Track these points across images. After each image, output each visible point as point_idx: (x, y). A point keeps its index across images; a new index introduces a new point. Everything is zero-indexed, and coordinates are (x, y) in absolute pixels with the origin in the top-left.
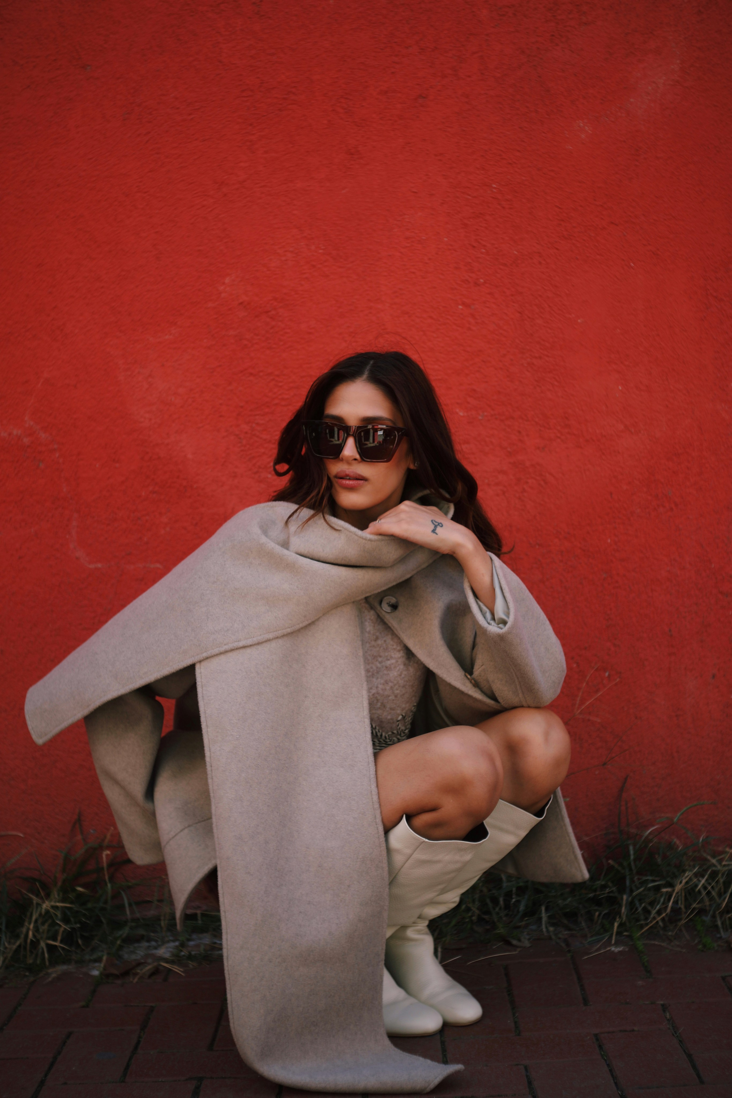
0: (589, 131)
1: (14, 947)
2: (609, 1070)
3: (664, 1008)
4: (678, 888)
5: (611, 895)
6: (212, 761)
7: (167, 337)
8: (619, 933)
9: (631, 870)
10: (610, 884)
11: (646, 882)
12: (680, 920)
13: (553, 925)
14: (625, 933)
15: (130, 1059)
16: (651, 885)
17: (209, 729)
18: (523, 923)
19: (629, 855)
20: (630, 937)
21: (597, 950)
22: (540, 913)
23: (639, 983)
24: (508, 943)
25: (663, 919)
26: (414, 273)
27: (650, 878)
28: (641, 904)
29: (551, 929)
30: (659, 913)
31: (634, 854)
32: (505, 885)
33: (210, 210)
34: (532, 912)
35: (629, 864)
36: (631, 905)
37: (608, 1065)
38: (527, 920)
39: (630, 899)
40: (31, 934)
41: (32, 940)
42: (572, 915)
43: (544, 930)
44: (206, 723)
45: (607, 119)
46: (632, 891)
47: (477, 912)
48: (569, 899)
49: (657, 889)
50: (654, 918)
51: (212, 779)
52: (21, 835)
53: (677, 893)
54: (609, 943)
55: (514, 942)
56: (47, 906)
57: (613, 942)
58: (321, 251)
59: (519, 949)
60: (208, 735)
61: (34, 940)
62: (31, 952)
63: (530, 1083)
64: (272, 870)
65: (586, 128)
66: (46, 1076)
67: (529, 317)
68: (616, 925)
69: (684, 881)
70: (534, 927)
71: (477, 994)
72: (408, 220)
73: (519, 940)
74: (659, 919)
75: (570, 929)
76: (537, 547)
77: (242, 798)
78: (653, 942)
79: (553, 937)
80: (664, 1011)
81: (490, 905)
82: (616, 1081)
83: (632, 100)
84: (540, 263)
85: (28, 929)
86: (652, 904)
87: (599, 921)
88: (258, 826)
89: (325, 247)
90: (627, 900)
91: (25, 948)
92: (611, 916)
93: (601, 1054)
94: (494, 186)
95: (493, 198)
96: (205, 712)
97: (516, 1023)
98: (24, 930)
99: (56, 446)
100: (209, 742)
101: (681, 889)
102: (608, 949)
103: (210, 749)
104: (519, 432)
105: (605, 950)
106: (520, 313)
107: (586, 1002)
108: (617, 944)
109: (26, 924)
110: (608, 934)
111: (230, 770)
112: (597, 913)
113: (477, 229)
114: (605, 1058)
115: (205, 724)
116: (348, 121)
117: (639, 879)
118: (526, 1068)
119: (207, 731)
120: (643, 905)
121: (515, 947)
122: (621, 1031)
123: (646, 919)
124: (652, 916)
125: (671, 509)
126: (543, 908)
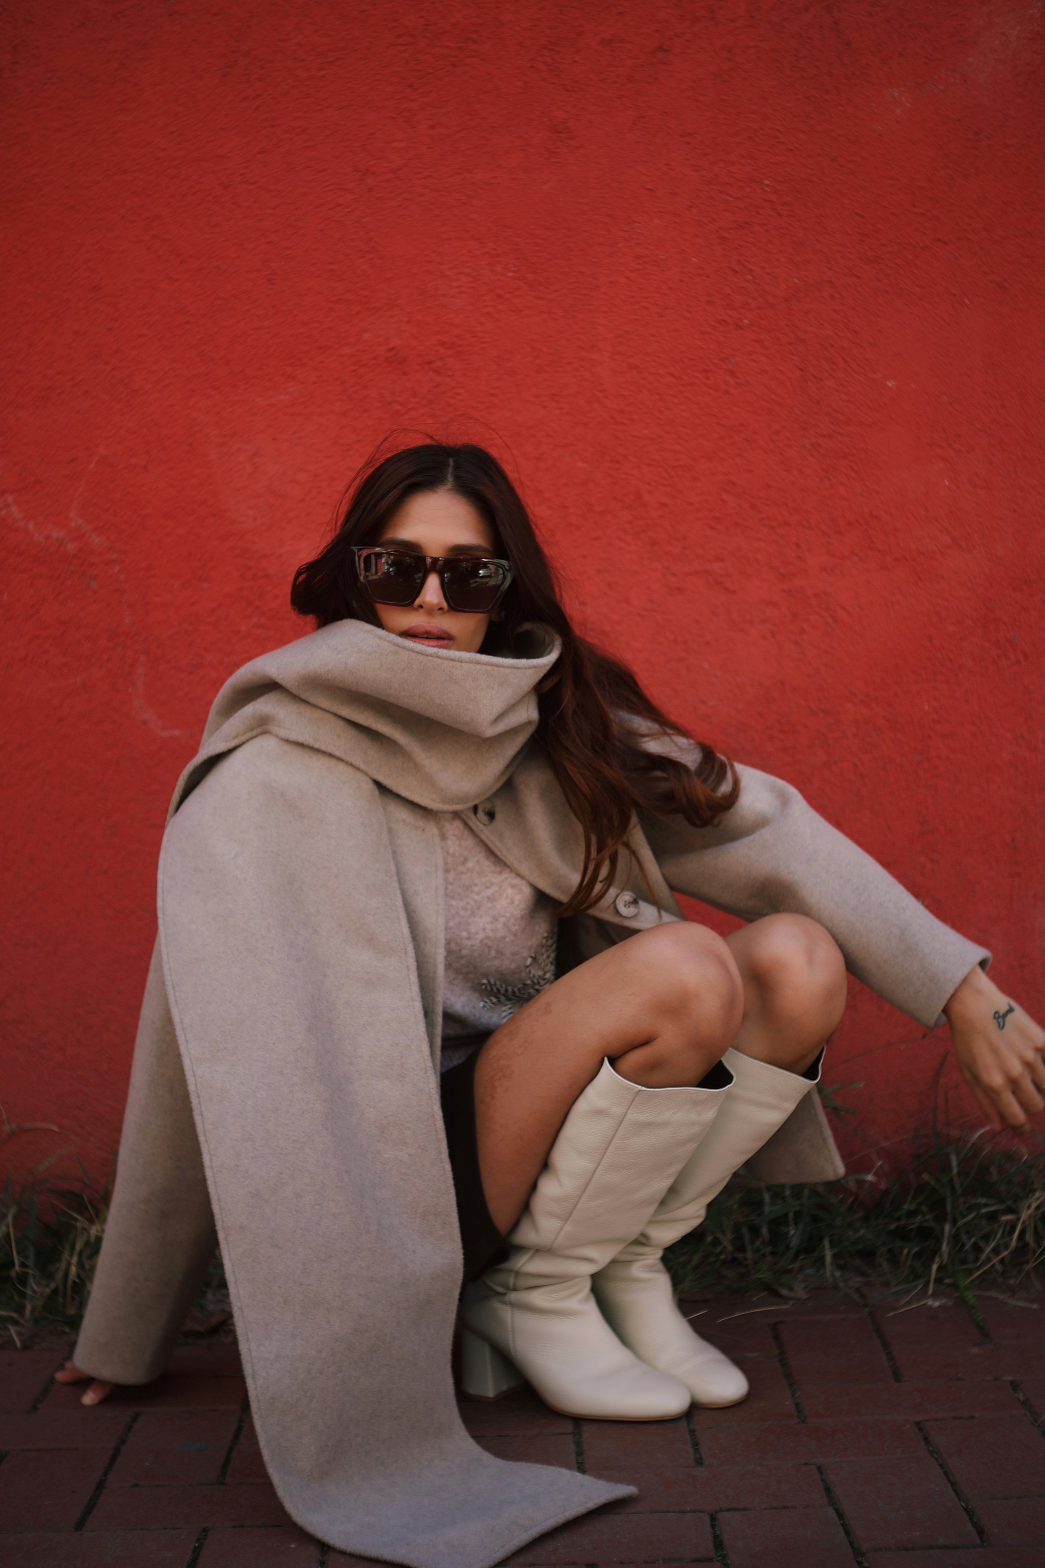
0: (907, 104)
1: (48, 1291)
2: (944, 1472)
3: (1015, 1386)
4: (1025, 1215)
5: (925, 1224)
6: (199, 1089)
7: (282, 397)
8: (938, 1281)
9: (953, 1189)
10: (924, 1209)
11: (979, 1206)
12: (1027, 1262)
13: (840, 1267)
14: (947, 1281)
15: (230, 1451)
16: (984, 1211)
17: (189, 1046)
18: (797, 1265)
19: (950, 1168)
20: (955, 1286)
21: (905, 1305)
22: (823, 1249)
23: (973, 1351)
24: (775, 1293)
25: (1002, 1261)
26: (646, 308)
27: (983, 1201)
28: (970, 1238)
29: (838, 1274)
30: (996, 1251)
31: (959, 1165)
32: (767, 1209)
33: (347, 210)
34: (810, 1247)
35: (951, 1181)
36: (956, 1238)
37: (941, 1465)
38: (803, 1258)
39: (954, 1230)
40: (73, 1269)
41: (74, 1282)
42: (868, 1254)
43: (828, 1274)
44: (185, 1037)
45: (934, 87)
46: (954, 1221)
47: (730, 1248)
48: (863, 1231)
49: (993, 1217)
50: (989, 1259)
51: (202, 1115)
52: (55, 1129)
53: (1023, 1223)
54: (923, 1294)
55: (784, 1292)
56: (98, 1231)
57: (930, 1291)
58: (510, 274)
59: (791, 1302)
60: (189, 1053)
61: (77, 1280)
62: (73, 1299)
63: (828, 1490)
64: (311, 1236)
65: (904, 99)
66: (106, 1474)
67: (814, 377)
68: (935, 1267)
69: (1034, 1205)
70: (810, 1271)
71: (739, 1362)
72: (639, 231)
73: (791, 1289)
74: (995, 1260)
75: (864, 1274)
76: (821, 715)
77: (252, 1137)
78: (988, 1294)
79: (841, 1285)
80: (1015, 1390)
81: (747, 1237)
82: (955, 1488)
83: (971, 60)
84: (832, 297)
85: (69, 1264)
86: (986, 1238)
87: (909, 1263)
88: (281, 1173)
89: (516, 269)
90: (950, 1231)
91: (65, 1294)
92: (927, 1256)
93: (929, 1450)
94: (767, 182)
95: (764, 200)
96: (182, 1022)
97: (797, 1405)
98: (63, 1265)
99: (115, 556)
100: (192, 1063)
101: (1030, 1217)
102: (923, 1303)
103: (194, 1073)
104: (798, 545)
105: (919, 1305)
106: (801, 369)
107: (897, 1376)
108: (934, 1296)
109: (66, 1255)
110: (921, 1281)
111: (229, 1098)
112: (905, 1251)
113: (741, 246)
114: (936, 1456)
115: (183, 1038)
116: (553, 84)
117: (965, 1203)
118: (819, 1469)
119: (188, 1048)
120: (973, 1240)
121: (786, 1299)
122: (955, 1418)
123: (976, 1259)
124: (983, 1257)
125: (1018, 662)
126: (826, 1243)
